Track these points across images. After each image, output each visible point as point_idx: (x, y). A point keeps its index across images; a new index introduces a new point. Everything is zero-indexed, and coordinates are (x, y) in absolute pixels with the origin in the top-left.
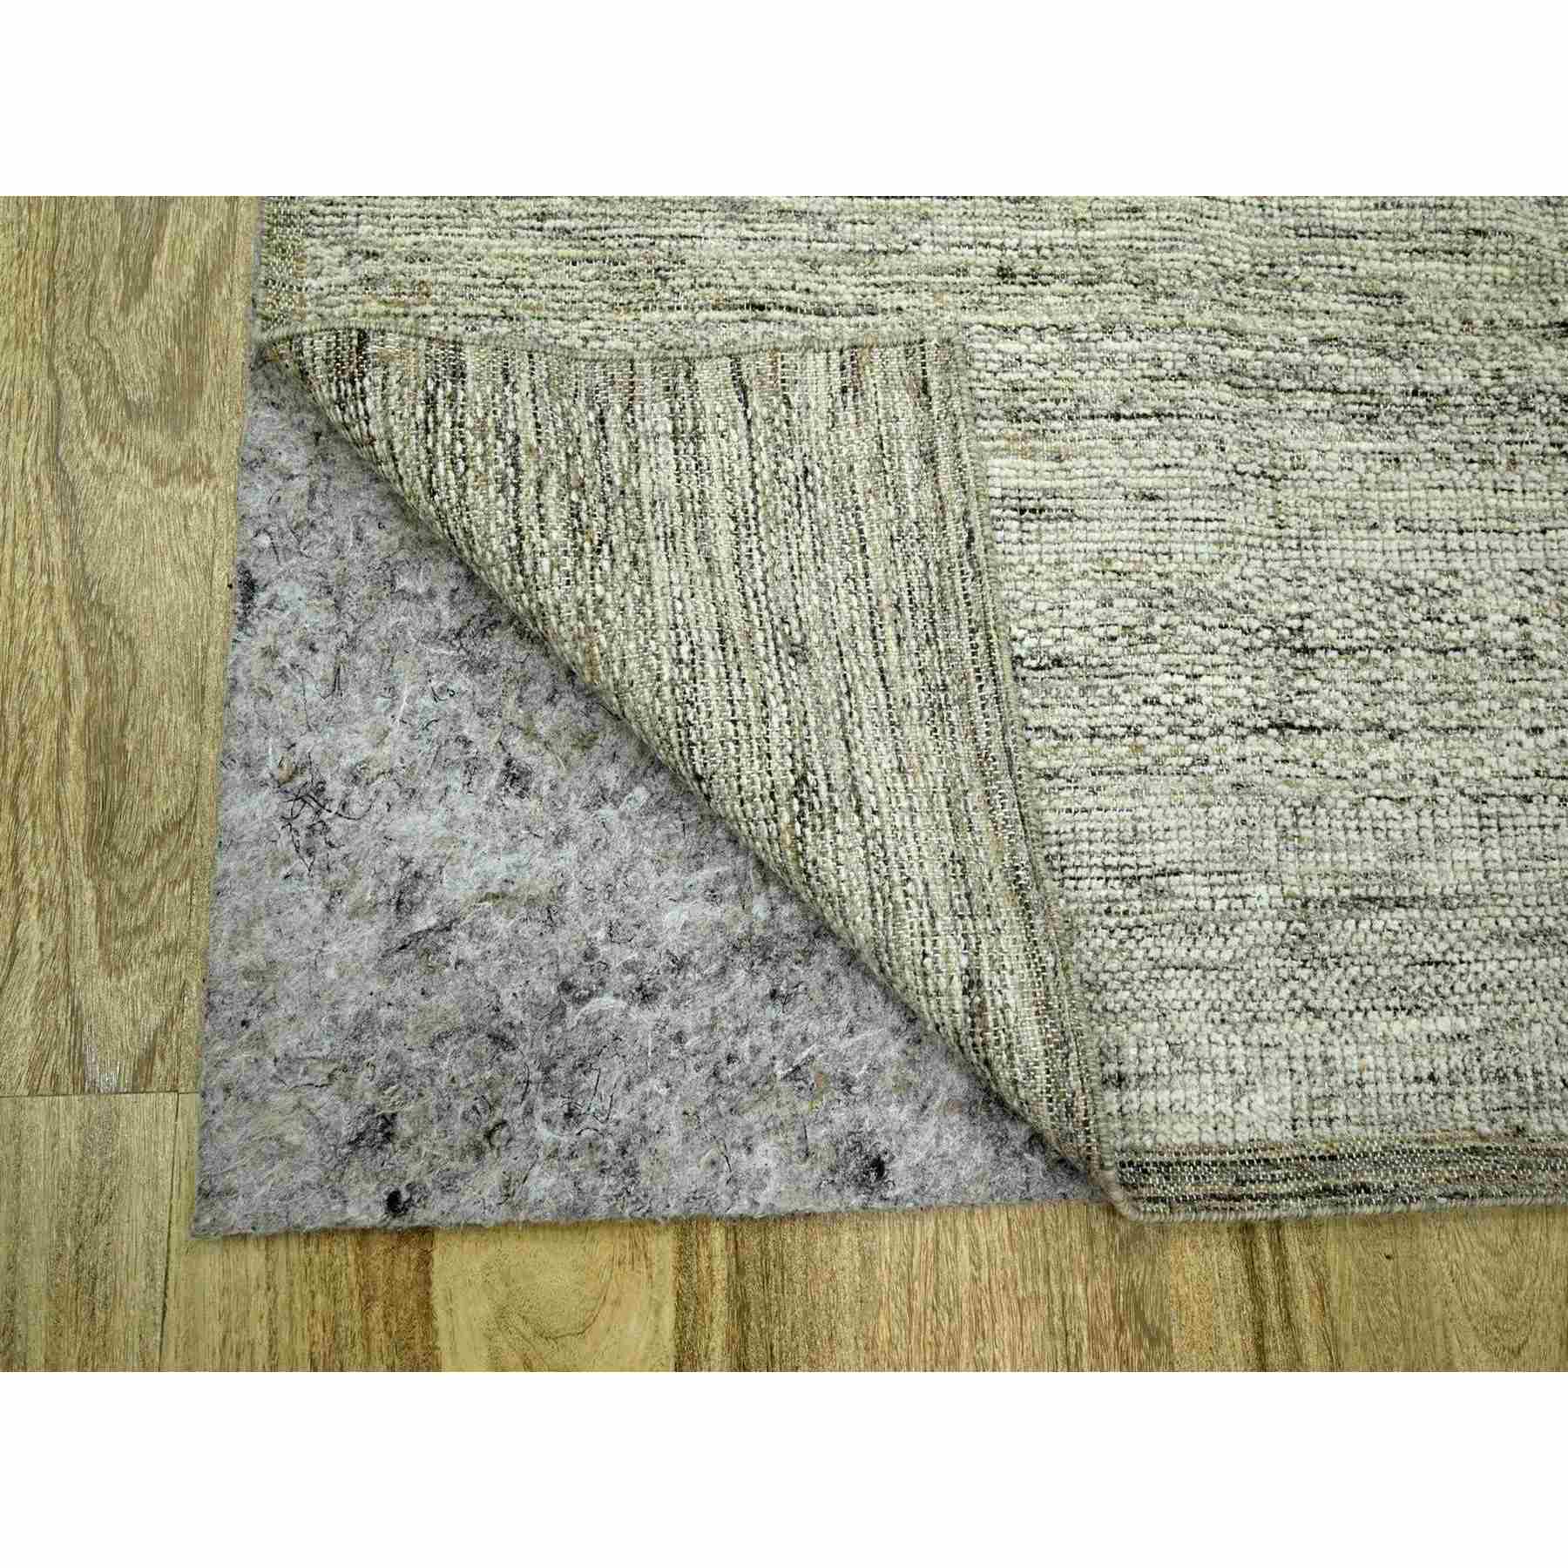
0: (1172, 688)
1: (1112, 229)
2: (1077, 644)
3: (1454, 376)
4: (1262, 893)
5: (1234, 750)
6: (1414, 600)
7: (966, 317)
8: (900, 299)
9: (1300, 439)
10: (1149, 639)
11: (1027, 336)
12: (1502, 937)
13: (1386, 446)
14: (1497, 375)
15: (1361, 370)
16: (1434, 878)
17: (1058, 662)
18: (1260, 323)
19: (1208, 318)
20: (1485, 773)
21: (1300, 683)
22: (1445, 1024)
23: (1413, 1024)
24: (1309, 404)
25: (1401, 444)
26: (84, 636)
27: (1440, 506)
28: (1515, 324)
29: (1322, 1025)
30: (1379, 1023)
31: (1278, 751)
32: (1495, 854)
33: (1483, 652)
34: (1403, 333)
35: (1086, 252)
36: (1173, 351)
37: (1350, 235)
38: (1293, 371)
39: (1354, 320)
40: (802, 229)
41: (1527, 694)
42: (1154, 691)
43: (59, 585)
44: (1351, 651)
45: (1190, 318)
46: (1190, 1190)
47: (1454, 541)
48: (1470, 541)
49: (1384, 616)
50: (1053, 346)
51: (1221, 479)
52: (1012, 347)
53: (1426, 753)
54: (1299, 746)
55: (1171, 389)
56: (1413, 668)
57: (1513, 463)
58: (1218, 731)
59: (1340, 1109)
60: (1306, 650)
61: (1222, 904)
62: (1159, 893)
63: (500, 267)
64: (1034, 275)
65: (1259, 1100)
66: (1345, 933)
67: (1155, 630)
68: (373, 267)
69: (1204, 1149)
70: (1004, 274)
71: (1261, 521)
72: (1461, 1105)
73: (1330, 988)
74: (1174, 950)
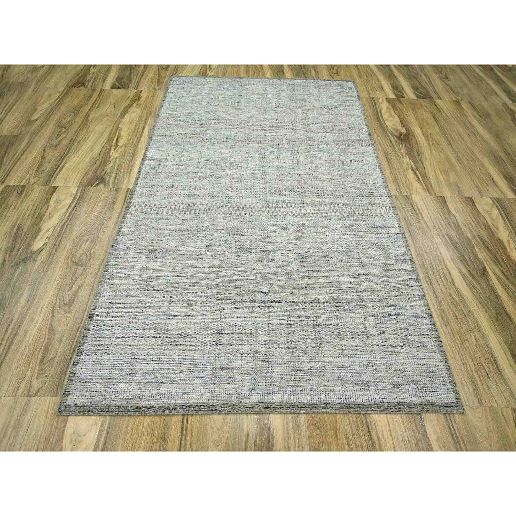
0: (202, 339)
1: (204, 281)
2: (191, 333)
3: (246, 298)
4: (209, 367)
5: (209, 347)
6: (237, 327)
7: (184, 291)
8: (177, 289)
9: (225, 305)
10: (200, 332)
11: (191, 294)
12: (242, 373)
13: (236, 307)
14: (252, 298)
15: (234, 297)
16: (234, 365)
17: (188, 336)
18: (222, 291)
19: (215, 291)
20: (243, 350)
21: (220, 338)
22: (232, 386)
23: (228, 386)
24: (227, 301)
25: (238, 306)
26: (49, 333)
27: (242, 314)
28: (256, 291)
29: (215, 386)
30: (224, 386)
31: (215, 347)
32: (243, 362)
33: (245, 334)
34: (241, 292)
35: (201, 283)
36: (209, 295)
37: (235, 280)
38: (225, 297)
39: (234, 291)
40: (166, 281)
41: (251, 340)
42: (200, 339)
43: (48, 326)
44: (227, 334)
45: (213, 291)
47: (243, 319)
48: (245, 319)
49: (233, 329)
50: (194, 295)
51: (213, 312)
52: (189, 295)
53: (235, 348)
54: (218, 347)
55: (209, 300)
56: (235, 336)
57: (252, 309)
58: (207, 345)
59: (215, 398)
60: (222, 334)
61: (204, 369)
62: (196, 367)
63: (128, 286)
64: (194, 286)
65: (204, 397)
66: (220, 373)
67: (201, 331)
68: (112, 286)
69: (195, 403)
70: (190, 286)
71: (218, 317)
72: (233, 398)
73: (217, 381)
74: (197, 375)
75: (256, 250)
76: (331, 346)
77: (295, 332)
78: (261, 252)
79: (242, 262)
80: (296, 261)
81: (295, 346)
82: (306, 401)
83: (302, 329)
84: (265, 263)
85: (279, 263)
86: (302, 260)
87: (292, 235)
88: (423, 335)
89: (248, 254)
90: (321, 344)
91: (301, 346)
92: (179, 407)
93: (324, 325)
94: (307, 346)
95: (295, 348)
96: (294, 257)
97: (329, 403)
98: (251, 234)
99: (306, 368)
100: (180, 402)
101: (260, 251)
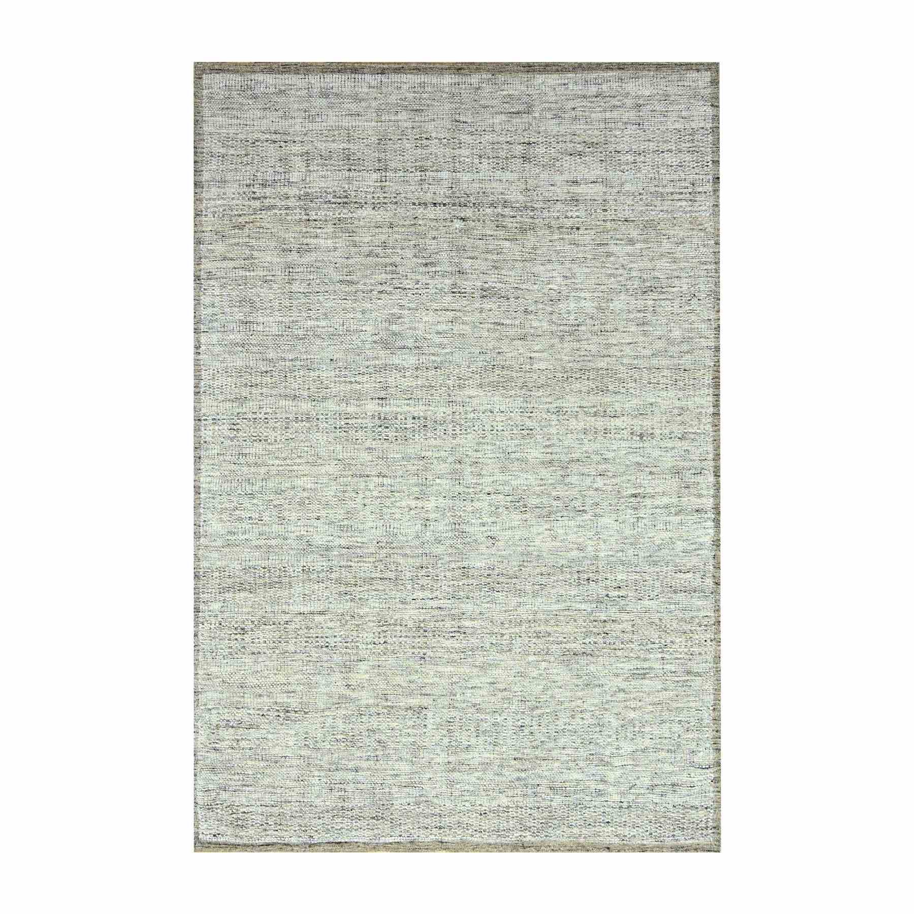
0: (550, 150)
1: (556, 237)
2: (568, 158)
3: (489, 211)
4: (537, 115)
5: (540, 139)
6: (501, 167)
7: (585, 219)
8: (598, 223)
9: (521, 198)
10: (554, 159)
11: (574, 216)
12: (492, 107)
13: (504, 196)
14: (479, 210)
15: (507, 211)
16: (503, 117)
17: (571, 155)
18: (527, 220)
19: (538, 220)
20: (491, 135)
21: (525, 151)
22: (505, 93)
23: (510, 93)
24: (518, 204)
25: (500, 197)
27: (494, 185)
28: (474, 221)
29: (527, 93)
30: (516, 93)
31: (531, 139)
32: (491, 121)
33: (488, 157)
34: (497, 219)
35: (561, 233)
36: (546, 214)
37: (506, 239)
38: (521, 211)
39: (508, 222)
40: (617, 236)
41: (480, 149)
42: (554, 150)
44: (515, 157)
45: (541, 220)
46: (554, 67)
47: (492, 178)
48: (489, 178)
49: (507, 164)
50: (569, 214)
51: (538, 189)
52: (577, 214)
53: (502, 139)
54: (526, 140)
55: (546, 206)
56: (503, 154)
57: (478, 193)
58: (542, 143)
59: (525, 79)
60: (523, 157)
61: (544, 113)
62: (555, 115)
63: (676, 228)
64: (572, 229)
65: (541, 81)
66: (521, 108)
67: (553, 160)
68: (700, 227)
69: (551, 74)
70: (578, 229)
71: (530, 181)
72: (503, 79)
73: (525, 99)
74: (553, 105)
75: (473, 293)
76: (364, 141)
77: (416, 160)
78: (463, 290)
79: (496, 272)
80: (404, 273)
81: (417, 141)
82: (409, 76)
83: (404, 164)
84: (457, 270)
85: (434, 269)
86: (394, 276)
87: (407, 326)
88: (219, 157)
89: (487, 286)
90: (379, 144)
91: (408, 141)
92: (571, 69)
93: (371, 170)
94: (400, 141)
95: (417, 139)
96: (408, 281)
97: (378, 74)
98: (481, 326)
99: (404, 113)
100: (570, 75)
101: (466, 293)
